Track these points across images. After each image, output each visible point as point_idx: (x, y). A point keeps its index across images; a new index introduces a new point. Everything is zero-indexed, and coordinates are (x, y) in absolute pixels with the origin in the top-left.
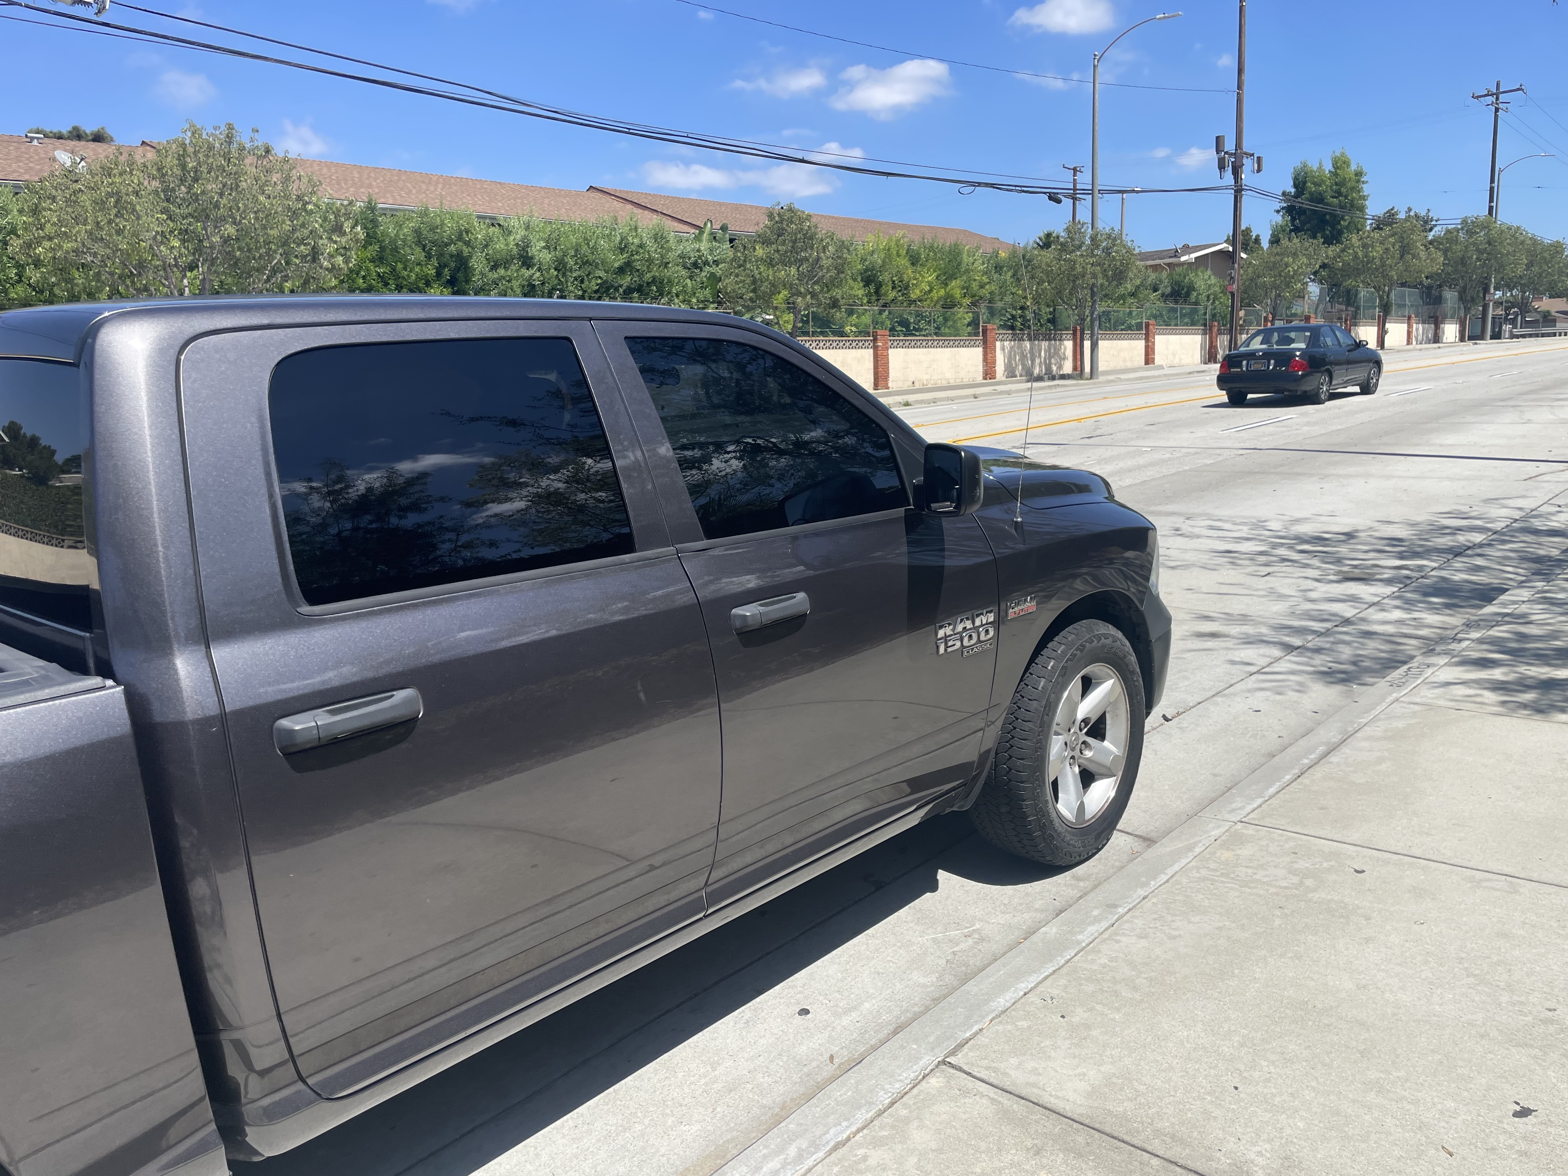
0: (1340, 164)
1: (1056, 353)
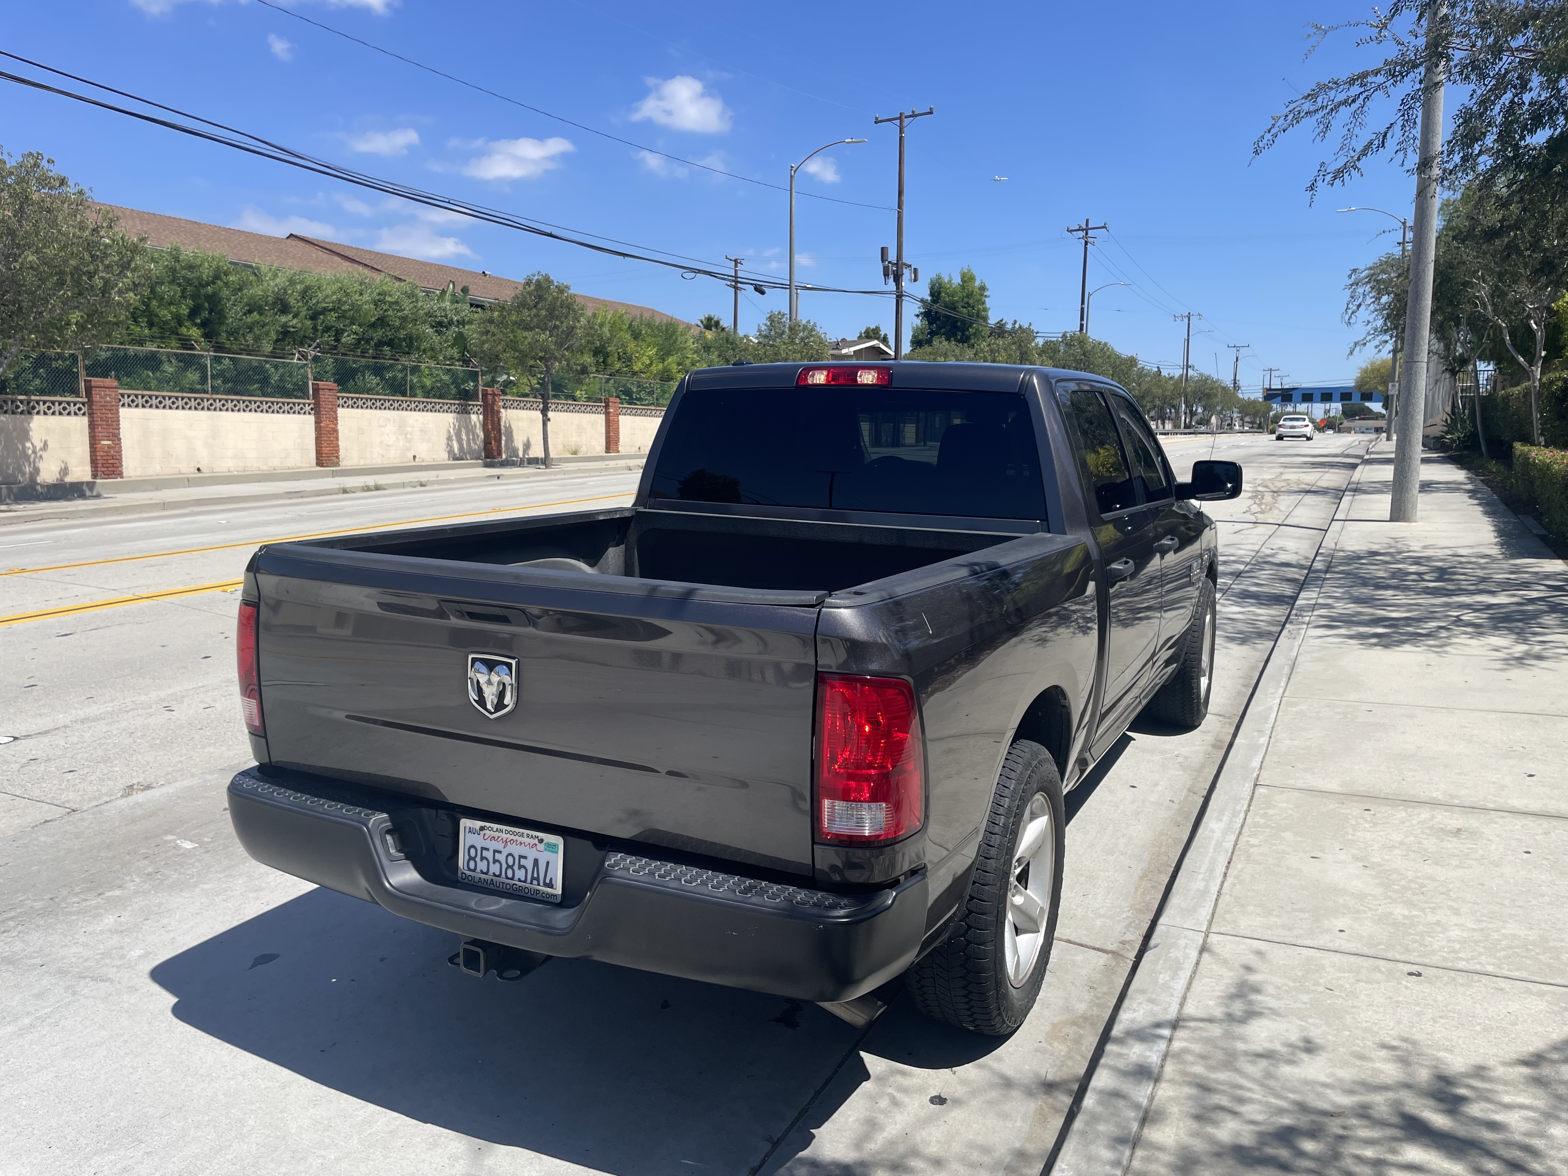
0: (967, 278)
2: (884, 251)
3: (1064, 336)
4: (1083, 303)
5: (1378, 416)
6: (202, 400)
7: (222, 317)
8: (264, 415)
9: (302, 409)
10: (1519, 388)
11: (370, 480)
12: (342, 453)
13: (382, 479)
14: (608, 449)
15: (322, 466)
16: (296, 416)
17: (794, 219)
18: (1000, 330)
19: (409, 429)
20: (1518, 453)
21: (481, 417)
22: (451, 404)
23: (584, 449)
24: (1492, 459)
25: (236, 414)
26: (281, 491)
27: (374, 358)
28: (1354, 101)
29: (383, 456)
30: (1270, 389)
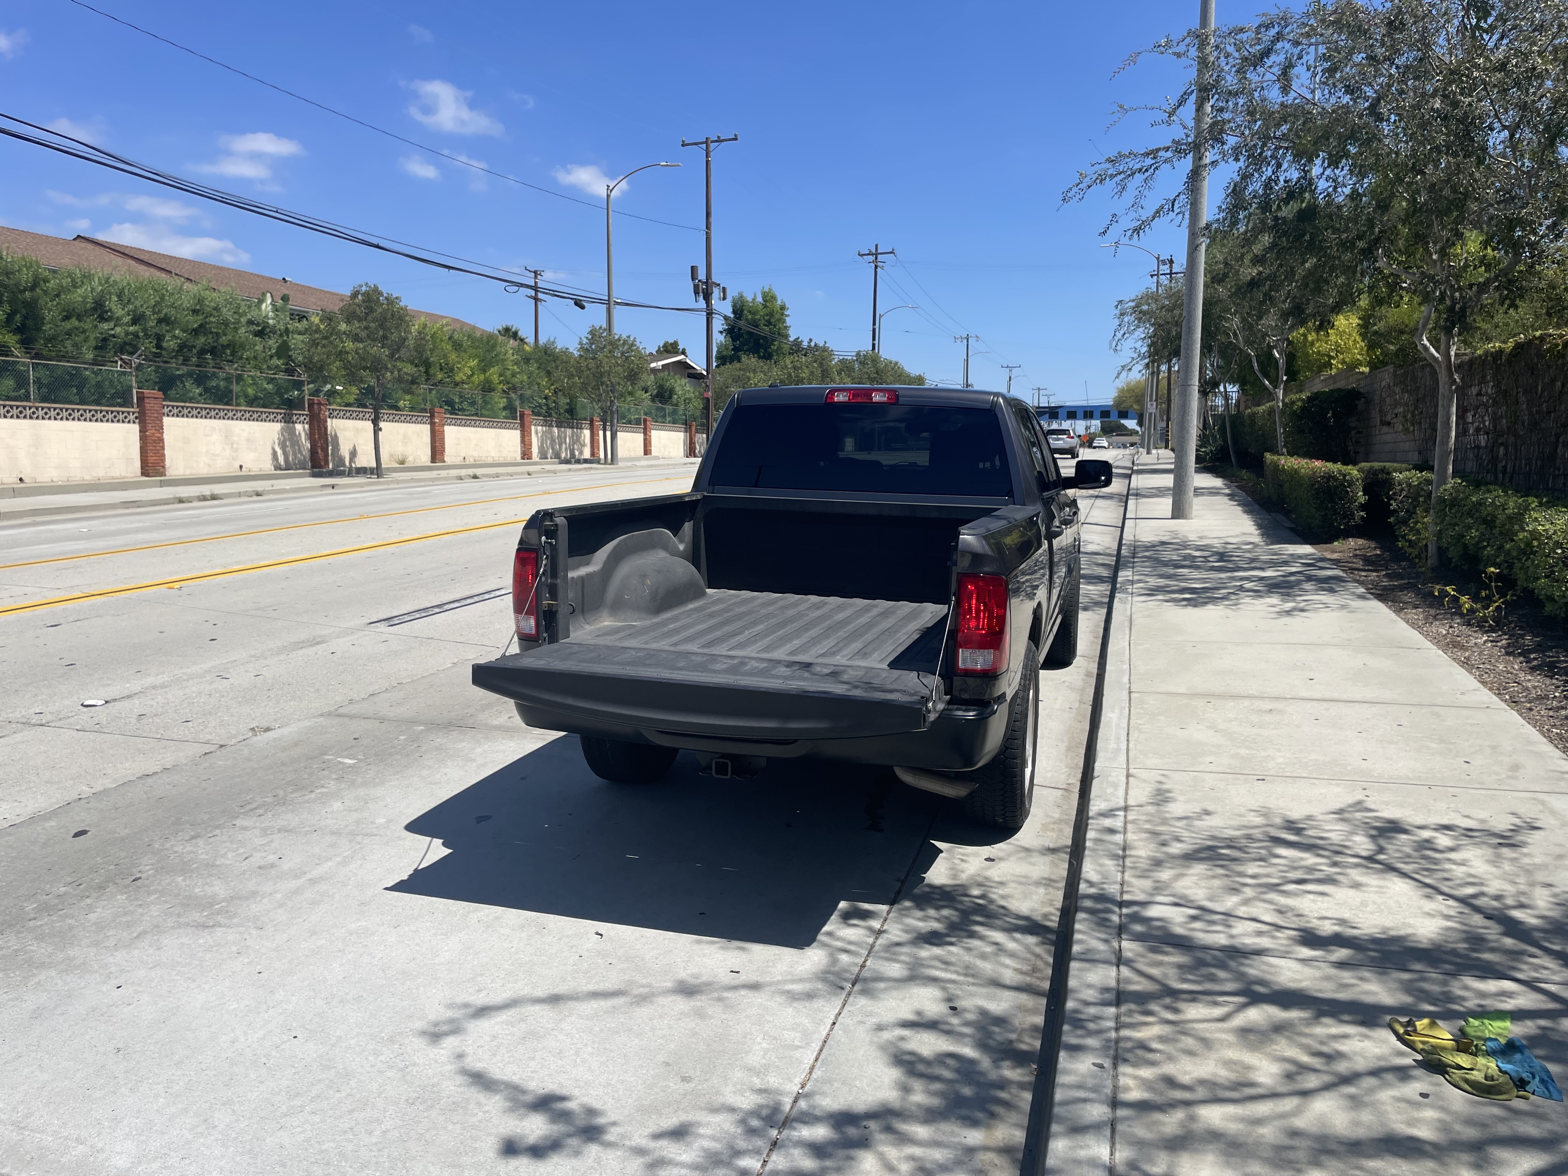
0: (769, 298)
1: (578, 440)
2: (694, 269)
3: (858, 354)
4: (874, 324)
5: (1133, 433)
6: (25, 408)
7: (39, 321)
8: (88, 424)
9: (126, 417)
10: (1264, 407)
11: (206, 490)
12: (168, 463)
13: (218, 489)
14: (434, 459)
15: (148, 475)
16: (121, 425)
17: (611, 237)
18: (797, 348)
19: (236, 439)
20: (1268, 462)
21: (307, 426)
22: (277, 413)
23: (410, 459)
24: (1243, 468)
25: (58, 422)
26: (118, 501)
27: (197, 366)
28: (1147, 170)
29: (209, 466)
30: (1039, 407)
